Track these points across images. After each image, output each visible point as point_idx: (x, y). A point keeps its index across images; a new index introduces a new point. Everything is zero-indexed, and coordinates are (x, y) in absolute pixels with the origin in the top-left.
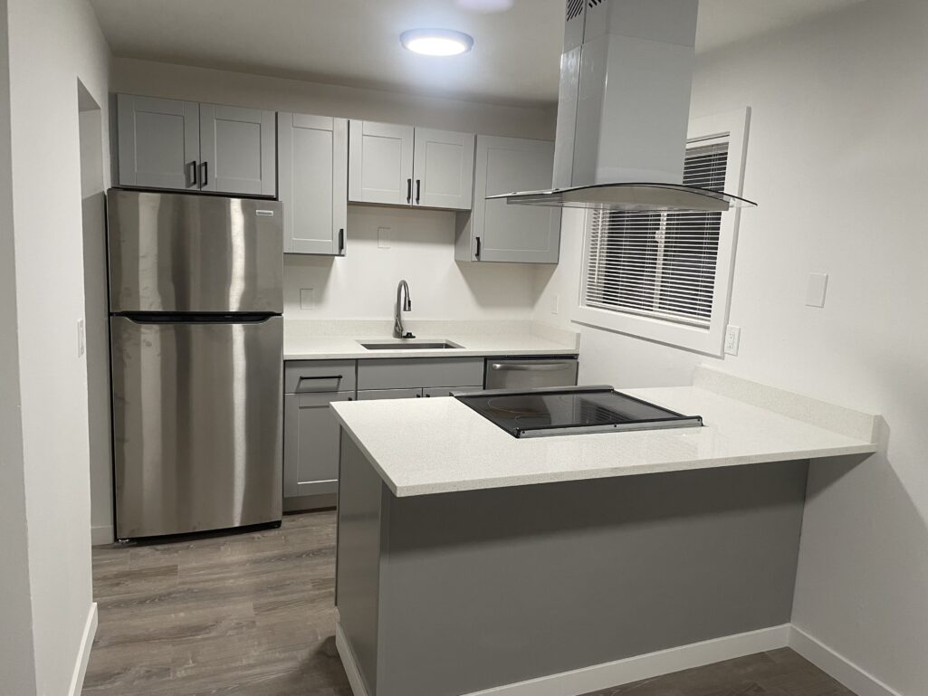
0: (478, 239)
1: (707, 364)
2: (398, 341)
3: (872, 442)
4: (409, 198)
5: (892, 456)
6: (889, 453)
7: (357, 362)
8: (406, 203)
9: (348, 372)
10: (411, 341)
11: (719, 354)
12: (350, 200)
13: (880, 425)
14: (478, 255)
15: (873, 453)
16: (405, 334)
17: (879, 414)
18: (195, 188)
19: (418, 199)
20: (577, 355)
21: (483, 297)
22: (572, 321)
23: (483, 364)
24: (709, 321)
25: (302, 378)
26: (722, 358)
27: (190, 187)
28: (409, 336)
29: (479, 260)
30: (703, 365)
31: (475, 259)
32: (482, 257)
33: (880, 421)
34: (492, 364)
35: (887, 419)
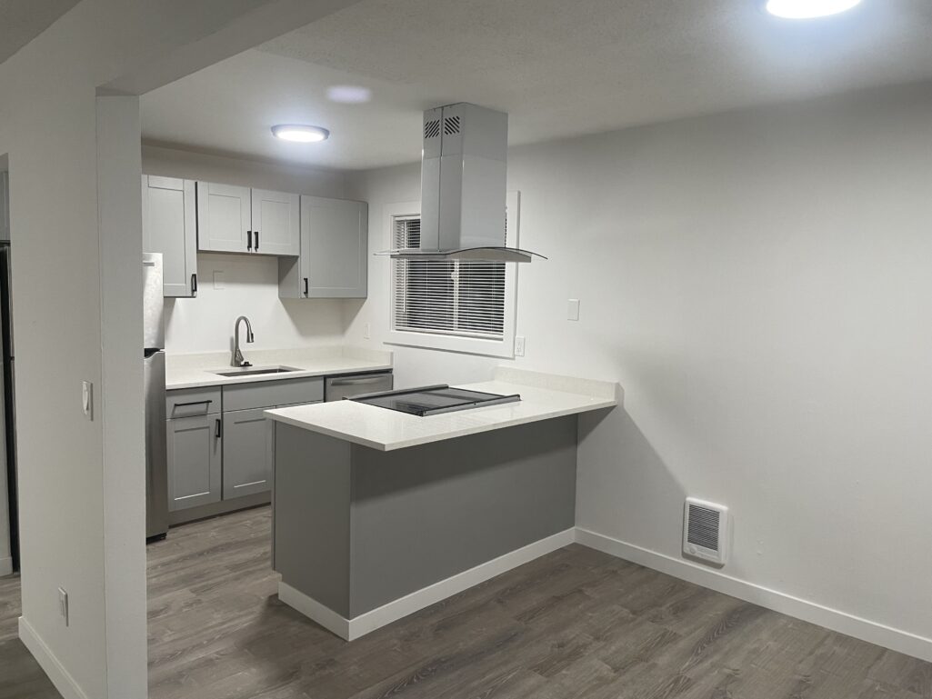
0: (306, 280)
1: (502, 364)
2: (239, 369)
3: (615, 399)
4: (250, 246)
5: (627, 406)
6: (625, 401)
7: (222, 388)
8: (246, 251)
9: (215, 396)
10: (250, 369)
11: (511, 356)
12: (200, 249)
13: (618, 389)
14: (306, 293)
15: (616, 405)
16: (242, 363)
17: (616, 381)
19: (257, 247)
20: (391, 369)
21: (305, 328)
22: (385, 343)
23: (322, 382)
24: (502, 335)
25: (176, 405)
26: (513, 359)
28: (247, 364)
29: (307, 298)
30: (501, 365)
31: (304, 296)
32: (310, 295)
33: (618, 385)
34: (330, 381)
35: (622, 384)
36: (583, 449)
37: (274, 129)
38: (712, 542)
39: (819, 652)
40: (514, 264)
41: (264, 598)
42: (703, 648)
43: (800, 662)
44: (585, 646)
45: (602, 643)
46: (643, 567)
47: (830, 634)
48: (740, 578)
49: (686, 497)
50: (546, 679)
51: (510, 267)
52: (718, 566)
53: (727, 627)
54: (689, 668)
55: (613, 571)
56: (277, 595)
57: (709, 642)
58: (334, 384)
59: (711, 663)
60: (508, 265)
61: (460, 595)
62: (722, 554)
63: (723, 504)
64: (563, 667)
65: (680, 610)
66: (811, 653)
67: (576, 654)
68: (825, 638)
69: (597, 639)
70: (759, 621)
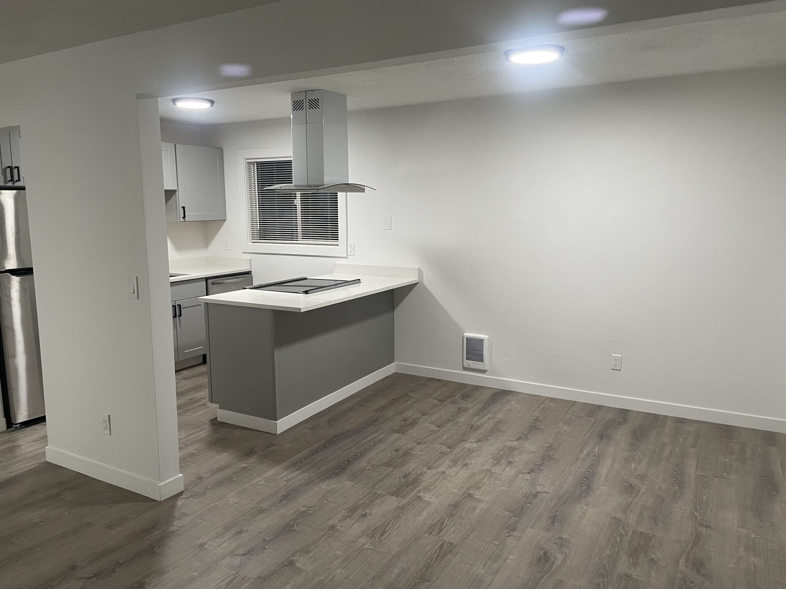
0: (184, 208)
1: (339, 261)
3: (418, 278)
5: (426, 282)
6: (424, 280)
11: (346, 256)
13: (420, 272)
14: (184, 217)
15: (418, 283)
17: (419, 267)
18: (10, 184)
20: (251, 271)
22: (243, 253)
23: (205, 282)
24: (338, 242)
26: (347, 258)
27: (6, 184)
29: (185, 221)
30: (337, 263)
31: (182, 220)
32: (186, 219)
33: (419, 270)
34: (210, 281)
35: (421, 269)
36: (398, 313)
37: (174, 101)
38: (480, 358)
39: (542, 406)
40: (344, 194)
41: (207, 421)
42: (482, 412)
43: (533, 412)
44: (418, 419)
45: (427, 417)
46: (440, 380)
47: (547, 398)
48: (496, 376)
49: (463, 334)
50: (402, 435)
51: (341, 196)
52: (484, 372)
53: (493, 401)
54: (477, 421)
55: (423, 384)
56: (216, 418)
57: (484, 409)
58: (213, 284)
59: (488, 418)
60: (339, 194)
61: (335, 405)
62: (486, 364)
63: (484, 335)
64: (410, 429)
65: (465, 397)
66: (538, 407)
67: (414, 423)
68: (544, 401)
69: (424, 415)
70: (509, 397)
